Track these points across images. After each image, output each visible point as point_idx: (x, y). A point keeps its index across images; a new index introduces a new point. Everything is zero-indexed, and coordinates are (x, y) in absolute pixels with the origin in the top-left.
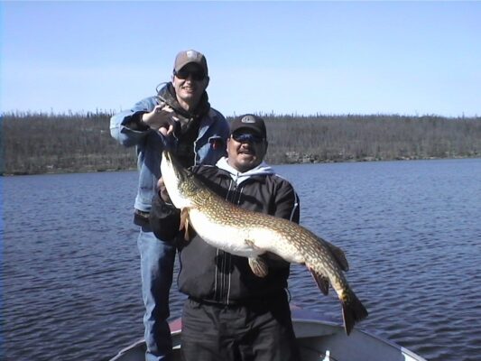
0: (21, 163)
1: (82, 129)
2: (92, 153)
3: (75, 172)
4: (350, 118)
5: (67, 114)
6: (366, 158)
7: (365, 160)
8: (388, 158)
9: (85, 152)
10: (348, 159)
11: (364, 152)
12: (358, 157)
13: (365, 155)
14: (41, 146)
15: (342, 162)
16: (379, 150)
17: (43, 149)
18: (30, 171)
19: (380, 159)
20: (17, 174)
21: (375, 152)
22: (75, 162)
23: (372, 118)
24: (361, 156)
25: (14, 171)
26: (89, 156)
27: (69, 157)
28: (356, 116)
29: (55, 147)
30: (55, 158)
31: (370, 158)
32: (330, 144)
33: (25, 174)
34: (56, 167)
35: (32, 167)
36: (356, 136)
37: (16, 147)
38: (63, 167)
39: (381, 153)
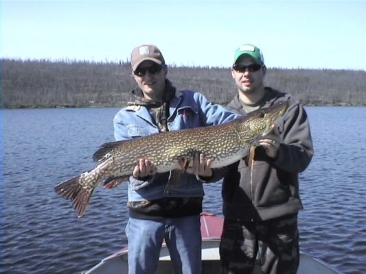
0: (70, 97)
1: (117, 74)
2: (125, 92)
3: (113, 107)
4: (325, 71)
5: (104, 62)
6: (341, 104)
7: (340, 105)
8: (358, 104)
9: (119, 91)
10: (326, 104)
11: (339, 99)
12: (334, 103)
13: (340, 101)
14: (86, 86)
15: (321, 106)
16: (351, 97)
17: (87, 88)
18: (77, 105)
19: (352, 105)
20: (68, 107)
21: (347, 99)
22: (112, 99)
23: (343, 72)
24: (336, 102)
25: (65, 104)
26: (123, 94)
27: (107, 95)
28: (330, 70)
29: (96, 86)
30: (96, 95)
31: (344, 104)
32: (312, 91)
33: (74, 107)
34: (97, 102)
35: (78, 101)
36: (331, 85)
37: (66, 85)
38: (103, 103)
39: (352, 100)
